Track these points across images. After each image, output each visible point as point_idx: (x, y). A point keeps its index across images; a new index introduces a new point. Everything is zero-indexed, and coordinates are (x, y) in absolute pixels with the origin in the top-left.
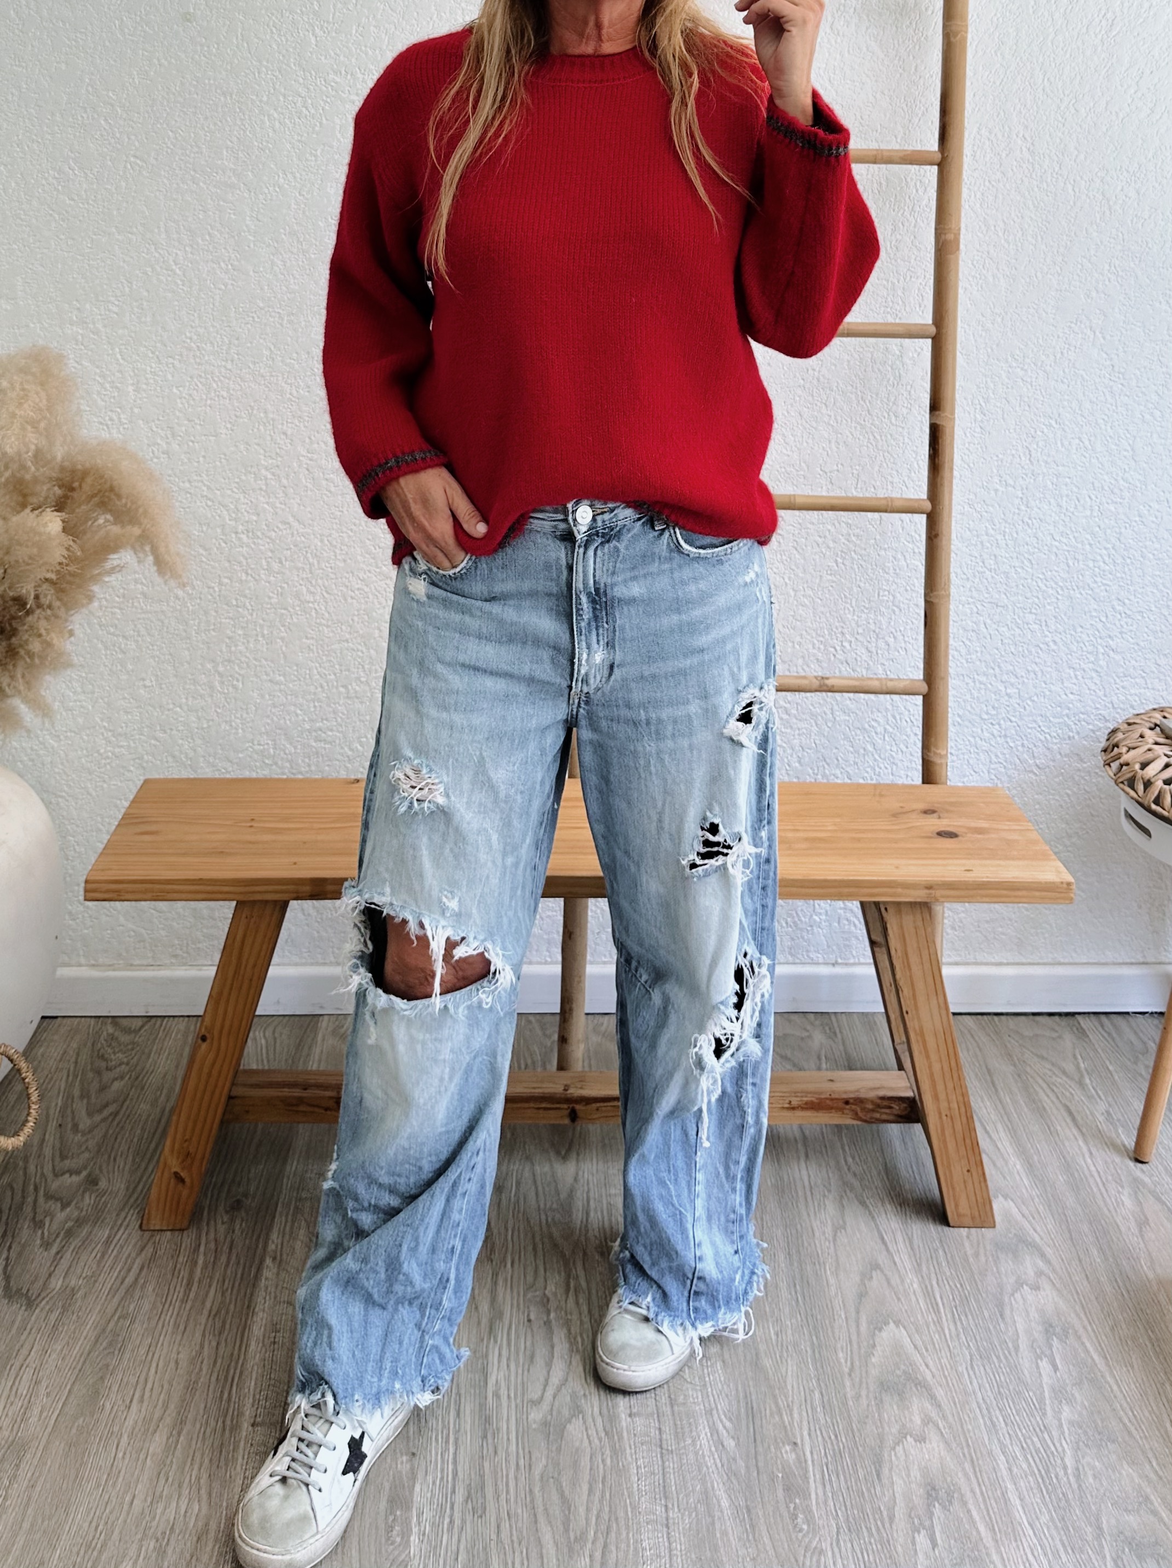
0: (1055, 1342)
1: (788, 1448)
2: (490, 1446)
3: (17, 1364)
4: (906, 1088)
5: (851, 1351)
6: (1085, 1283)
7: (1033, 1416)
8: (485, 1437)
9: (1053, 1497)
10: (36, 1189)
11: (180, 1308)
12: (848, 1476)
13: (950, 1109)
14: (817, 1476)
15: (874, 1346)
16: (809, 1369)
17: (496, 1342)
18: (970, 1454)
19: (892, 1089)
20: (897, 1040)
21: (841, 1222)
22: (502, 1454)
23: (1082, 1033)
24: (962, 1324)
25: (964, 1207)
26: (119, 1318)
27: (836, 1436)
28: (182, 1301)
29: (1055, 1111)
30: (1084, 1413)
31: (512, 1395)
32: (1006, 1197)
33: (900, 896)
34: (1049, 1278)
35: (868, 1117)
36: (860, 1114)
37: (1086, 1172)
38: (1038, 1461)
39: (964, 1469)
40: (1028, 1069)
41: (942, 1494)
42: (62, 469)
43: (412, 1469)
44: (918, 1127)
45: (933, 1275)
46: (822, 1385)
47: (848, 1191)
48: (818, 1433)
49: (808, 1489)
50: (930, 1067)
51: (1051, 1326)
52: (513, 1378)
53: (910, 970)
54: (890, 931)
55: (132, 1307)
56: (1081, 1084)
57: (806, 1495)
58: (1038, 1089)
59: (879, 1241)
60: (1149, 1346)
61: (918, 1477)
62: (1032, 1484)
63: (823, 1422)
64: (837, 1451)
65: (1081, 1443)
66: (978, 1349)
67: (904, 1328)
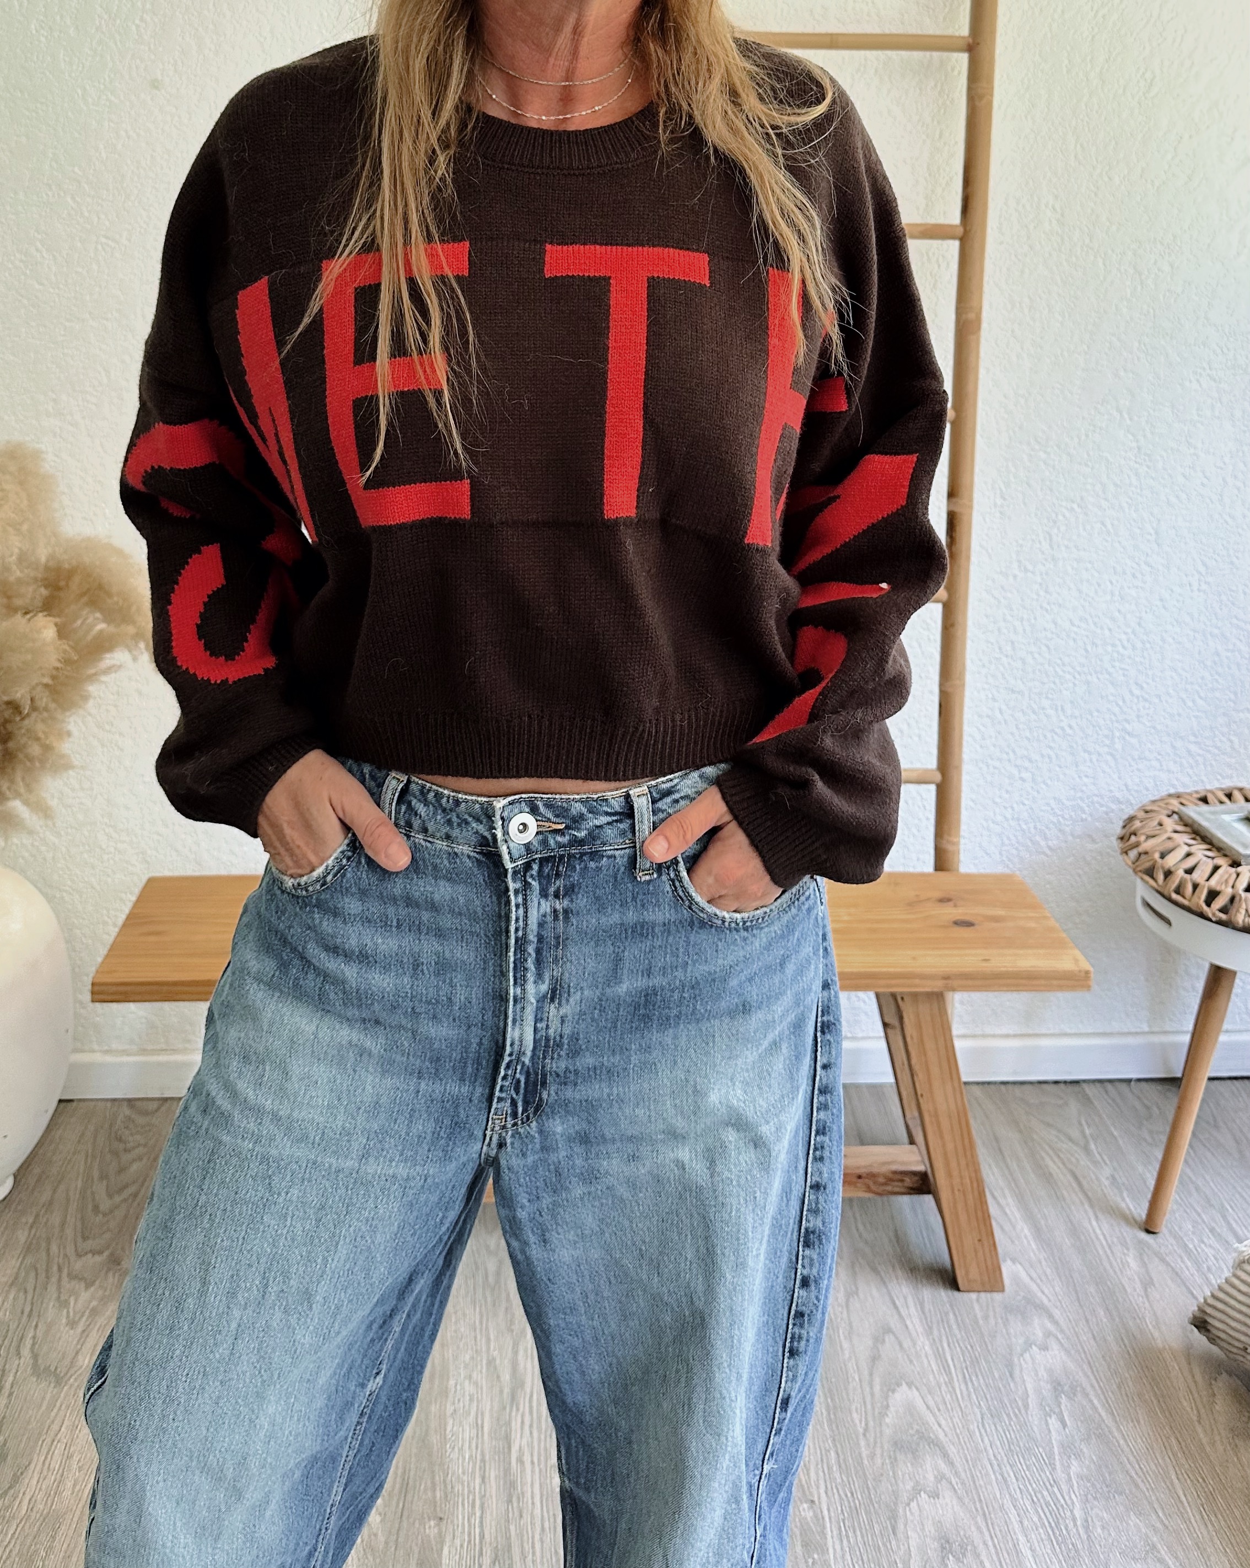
0: (1064, 1399)
1: (805, 1506)
2: (516, 1510)
3: (49, 1440)
4: (918, 1162)
5: (865, 1412)
6: (1092, 1342)
7: (1043, 1470)
8: (510, 1501)
9: (1064, 1548)
10: (60, 1269)
12: (864, 1531)
13: (962, 1184)
14: (835, 1533)
15: (887, 1407)
16: (824, 1430)
17: (518, 1410)
18: (982, 1509)
19: (903, 1163)
20: (908, 1116)
21: (854, 1289)
22: (527, 1518)
23: (1087, 1101)
24: (973, 1384)
25: (974, 1273)
27: (852, 1494)
29: (1061, 1176)
30: (1092, 1466)
31: (536, 1460)
32: (1014, 1260)
33: (916, 986)
34: (1057, 1339)
35: (881, 1189)
36: (873, 1187)
37: (1093, 1235)
38: (1048, 1514)
39: (976, 1523)
40: (1035, 1137)
41: (955, 1547)
42: (47, 568)
43: (440, 1533)
44: (928, 1199)
45: (944, 1338)
46: (839, 1446)
47: (860, 1258)
48: (835, 1491)
49: (825, 1545)
50: (944, 1145)
51: (1059, 1384)
52: (536, 1444)
53: (925, 1055)
54: (906, 1020)
56: (1086, 1149)
57: (823, 1550)
58: (1043, 1154)
59: (892, 1306)
60: (1155, 1402)
61: (933, 1531)
62: (1043, 1536)
63: (839, 1480)
64: (853, 1508)
65: (1089, 1496)
66: (989, 1409)
67: (917, 1389)
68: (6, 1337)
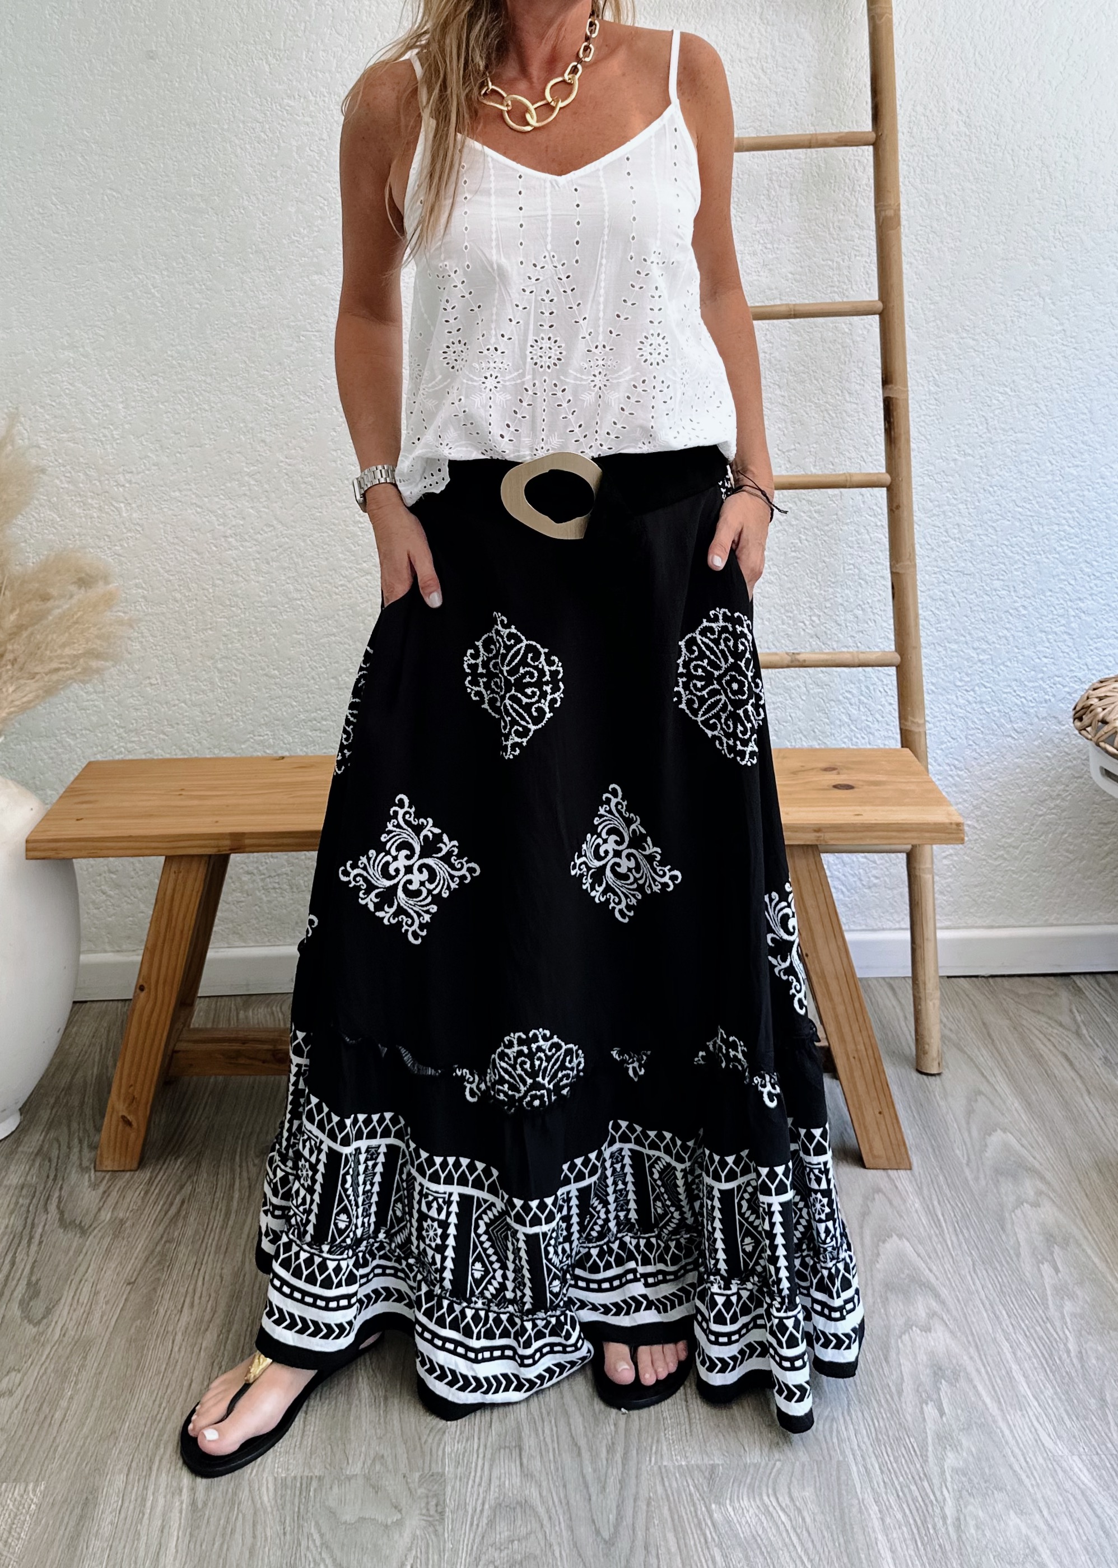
0: (1056, 1249)
3: (77, 1279)
9: (1057, 1376)
11: (220, 1233)
15: (878, 1255)
18: (974, 1341)
23: (1078, 991)
26: (166, 1242)
28: (222, 1228)
30: (1086, 1307)
34: (1048, 1197)
37: (1084, 1109)
39: (968, 1353)
41: (947, 1373)
45: (934, 1198)
51: (1051, 1235)
55: (176, 1234)
56: (1078, 1035)
61: (924, 1359)
62: (1035, 1363)
65: (1083, 1331)
67: (908, 1240)
68: (33, 1197)
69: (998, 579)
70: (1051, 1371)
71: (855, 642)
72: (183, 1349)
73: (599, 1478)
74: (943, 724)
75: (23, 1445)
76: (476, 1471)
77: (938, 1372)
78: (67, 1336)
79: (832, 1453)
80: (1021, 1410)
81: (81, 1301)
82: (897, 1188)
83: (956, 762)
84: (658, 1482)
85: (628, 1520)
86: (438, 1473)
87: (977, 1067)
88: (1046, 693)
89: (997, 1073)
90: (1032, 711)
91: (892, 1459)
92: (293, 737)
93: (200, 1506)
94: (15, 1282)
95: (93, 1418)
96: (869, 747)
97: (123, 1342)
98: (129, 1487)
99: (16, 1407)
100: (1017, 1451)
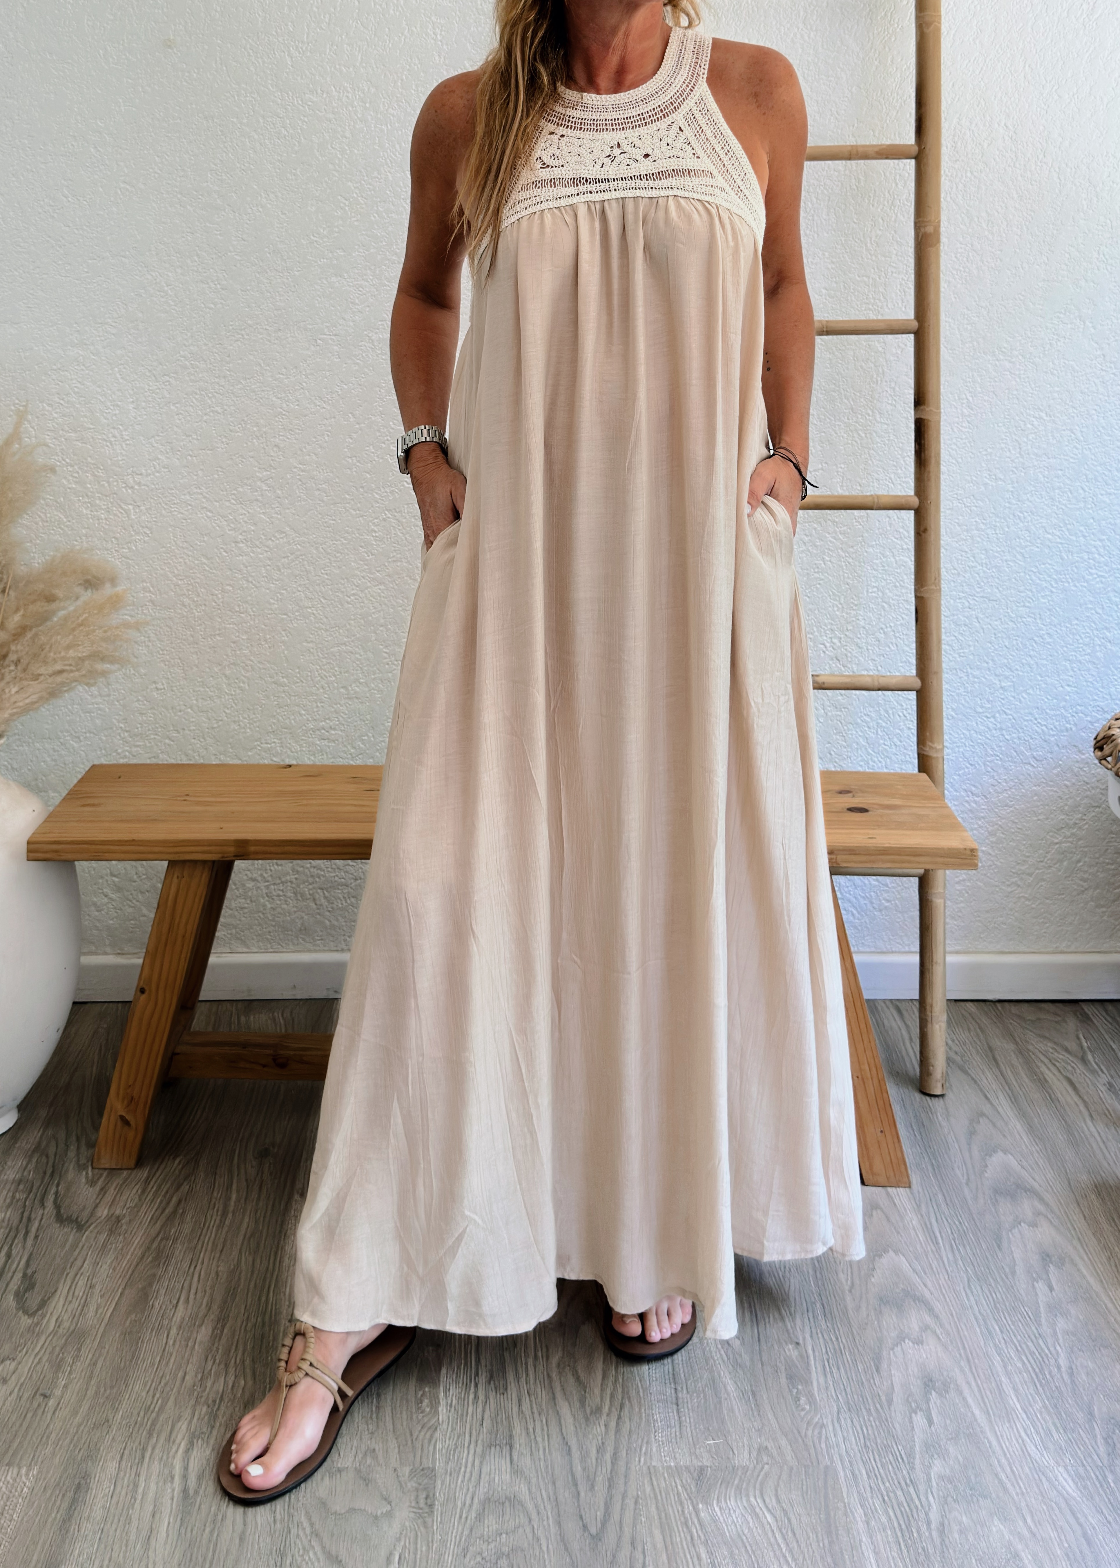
0: (1051, 1268)
1: (790, 1346)
5: (852, 1272)
11: (217, 1231)
14: (818, 1370)
15: (874, 1269)
16: (811, 1286)
18: (965, 1355)
23: (1086, 1018)
26: (161, 1240)
28: (219, 1226)
30: (1078, 1324)
34: (1046, 1217)
37: (1086, 1133)
39: (959, 1367)
41: (937, 1385)
46: (824, 1298)
48: (820, 1335)
49: (809, 1377)
51: (1046, 1255)
55: (173, 1230)
56: (1082, 1060)
57: (807, 1383)
58: (1039, 1063)
61: (915, 1372)
64: (838, 1349)
65: (1074, 1348)
66: (975, 1274)
67: (904, 1255)
68: (31, 1192)
69: (1024, 606)
70: (1041, 1385)
71: (875, 665)
72: (178, 1343)
73: (588, 1476)
74: (961, 750)
75: (17, 1432)
76: (466, 1467)
77: (929, 1383)
78: (61, 1327)
79: (820, 1457)
80: (1009, 1422)
81: (76, 1294)
82: (895, 1204)
83: (973, 789)
84: (646, 1482)
85: (616, 1517)
86: (429, 1468)
87: (981, 1090)
88: (1068, 722)
89: (1001, 1096)
90: (1052, 739)
91: (879, 1466)
92: (301, 746)
93: (191, 1492)
94: (10, 1274)
95: (87, 1407)
96: (885, 770)
97: (118, 1335)
98: (122, 1474)
99: (10, 1394)
100: (1003, 1461)
